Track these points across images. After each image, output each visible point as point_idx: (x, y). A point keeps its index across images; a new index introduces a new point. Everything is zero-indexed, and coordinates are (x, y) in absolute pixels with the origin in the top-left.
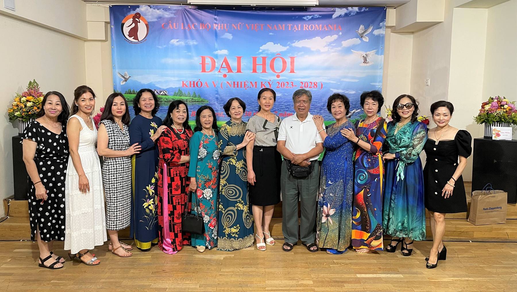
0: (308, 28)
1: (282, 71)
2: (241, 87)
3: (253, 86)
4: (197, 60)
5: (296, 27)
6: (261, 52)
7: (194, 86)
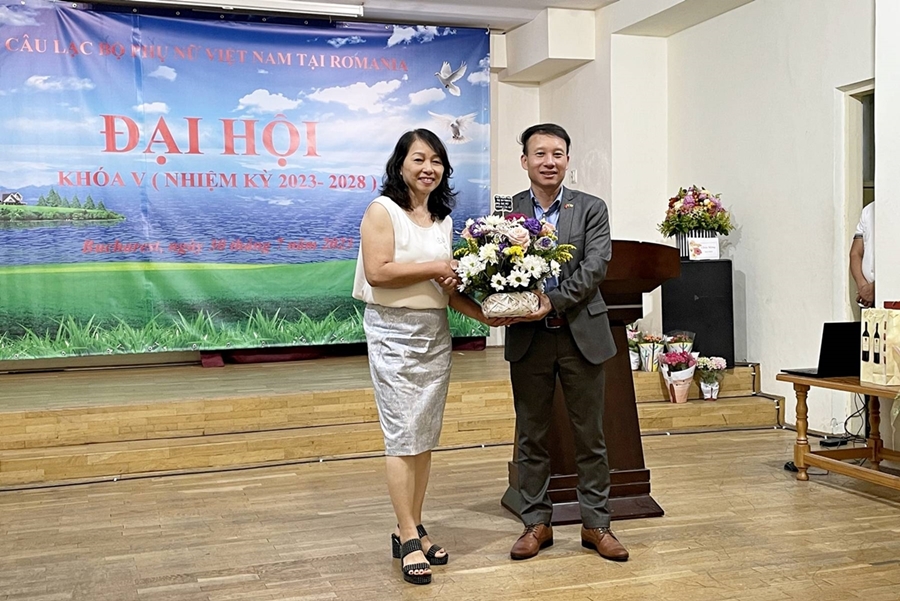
0: (340, 63)
1: (291, 152)
2: (200, 184)
3: (227, 182)
4: (94, 125)
5: (316, 59)
6: (241, 111)
7: (88, 183)
